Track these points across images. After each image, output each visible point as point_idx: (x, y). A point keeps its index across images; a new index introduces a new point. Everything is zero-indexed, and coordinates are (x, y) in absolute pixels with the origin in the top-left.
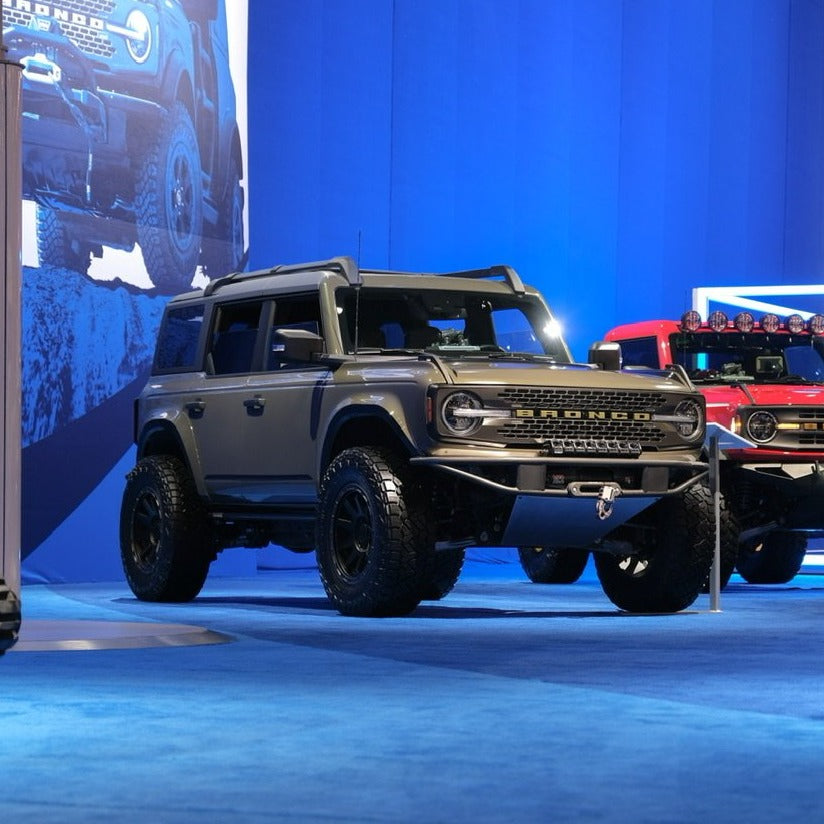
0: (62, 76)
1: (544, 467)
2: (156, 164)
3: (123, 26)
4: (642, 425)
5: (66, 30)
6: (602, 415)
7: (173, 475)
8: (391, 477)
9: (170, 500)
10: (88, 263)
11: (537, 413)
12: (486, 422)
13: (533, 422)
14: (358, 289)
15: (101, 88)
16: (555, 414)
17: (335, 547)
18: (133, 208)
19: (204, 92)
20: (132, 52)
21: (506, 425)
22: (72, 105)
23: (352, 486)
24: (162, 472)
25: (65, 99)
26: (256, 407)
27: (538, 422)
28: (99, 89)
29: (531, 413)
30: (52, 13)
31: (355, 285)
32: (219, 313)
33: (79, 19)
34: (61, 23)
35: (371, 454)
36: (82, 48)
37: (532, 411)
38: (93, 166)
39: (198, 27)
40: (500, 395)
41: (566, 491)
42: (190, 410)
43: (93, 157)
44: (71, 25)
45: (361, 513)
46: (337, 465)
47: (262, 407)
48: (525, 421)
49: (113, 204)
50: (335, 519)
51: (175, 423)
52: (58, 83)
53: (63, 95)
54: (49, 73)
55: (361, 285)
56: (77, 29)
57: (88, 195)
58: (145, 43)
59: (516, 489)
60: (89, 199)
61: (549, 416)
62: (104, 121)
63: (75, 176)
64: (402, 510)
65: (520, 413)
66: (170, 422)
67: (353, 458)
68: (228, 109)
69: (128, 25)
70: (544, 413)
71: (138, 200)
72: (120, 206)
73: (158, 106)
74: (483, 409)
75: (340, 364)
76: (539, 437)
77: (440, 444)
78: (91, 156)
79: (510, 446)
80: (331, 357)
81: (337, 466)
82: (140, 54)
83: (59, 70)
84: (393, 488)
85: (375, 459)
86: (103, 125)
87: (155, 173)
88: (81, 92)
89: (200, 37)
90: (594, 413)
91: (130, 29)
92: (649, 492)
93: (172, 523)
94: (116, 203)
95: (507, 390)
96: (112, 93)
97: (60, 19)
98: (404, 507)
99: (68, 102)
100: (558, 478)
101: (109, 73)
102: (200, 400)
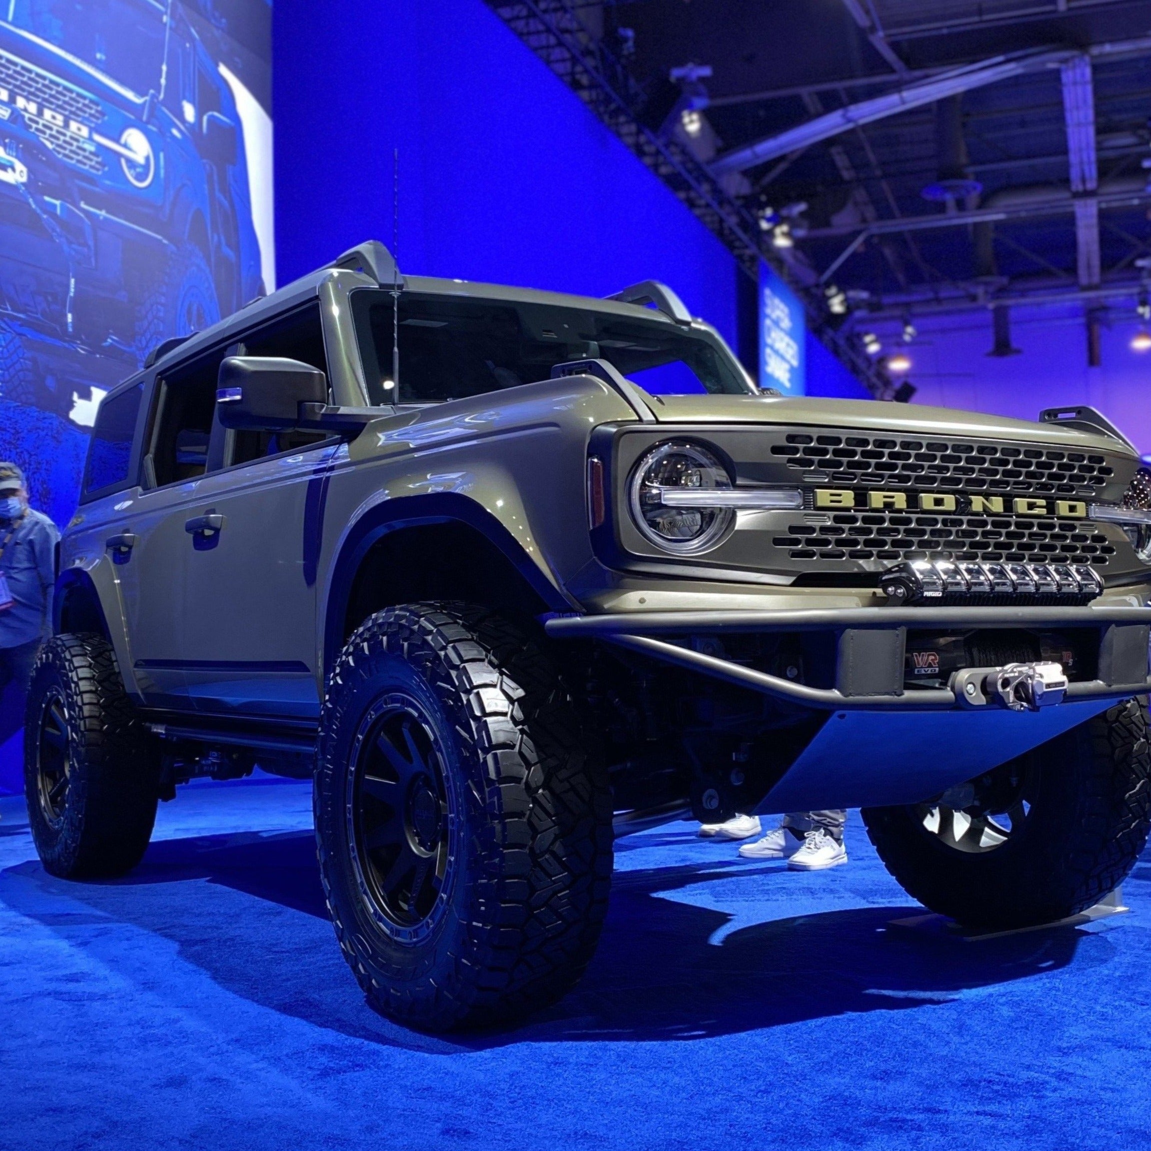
0: (29, 178)
1: (902, 632)
2: (162, 305)
3: (117, 140)
4: (1073, 528)
5: (34, 126)
6: (997, 505)
7: (90, 666)
8: (493, 677)
9: (81, 708)
10: (71, 405)
11: (861, 499)
12: (743, 520)
13: (854, 519)
14: (395, 294)
15: (86, 203)
16: (900, 500)
17: (359, 843)
18: (134, 349)
19: (223, 238)
20: (129, 175)
21: (793, 529)
22: (45, 216)
23: (394, 700)
24: (71, 661)
25: (34, 206)
26: (208, 532)
27: (865, 520)
28: (83, 205)
29: (847, 498)
30: (12, 100)
31: (392, 287)
32: (164, 388)
33: (54, 117)
34: (27, 115)
35: (441, 619)
36: (59, 153)
37: (851, 494)
38: (75, 293)
39: (215, 168)
40: (776, 450)
41: (947, 694)
42: (115, 549)
43: (76, 283)
44: (41, 122)
45: (417, 765)
46: (358, 649)
47: (217, 531)
48: (837, 519)
49: (106, 341)
50: (359, 774)
51: (92, 575)
52: (23, 184)
53: (31, 200)
54: (10, 170)
55: (400, 287)
56: (51, 129)
57: (70, 325)
58: (147, 166)
59: (835, 694)
60: (70, 330)
61: (889, 506)
62: (91, 243)
63: (50, 298)
64: (528, 765)
65: (824, 497)
66: (86, 573)
67: (397, 631)
68: (252, 263)
69: (123, 141)
70: (877, 499)
71: (140, 341)
72: (114, 343)
73: (165, 242)
74: (736, 487)
75: (365, 424)
76: (868, 556)
77: (628, 581)
78: (73, 281)
79: (804, 581)
80: (343, 410)
81: (358, 652)
82: (141, 177)
83: (25, 170)
84: (503, 705)
85: (452, 632)
86: (89, 247)
87: (161, 314)
88: (57, 203)
89: (215, 177)
90: (981, 498)
91: (125, 146)
92: (1115, 687)
93: (82, 750)
94: (109, 340)
95: (791, 438)
96: (103, 213)
97: (25, 110)
98: (532, 756)
99: (39, 211)
100: (927, 661)
101: (97, 189)
102: (127, 531)
